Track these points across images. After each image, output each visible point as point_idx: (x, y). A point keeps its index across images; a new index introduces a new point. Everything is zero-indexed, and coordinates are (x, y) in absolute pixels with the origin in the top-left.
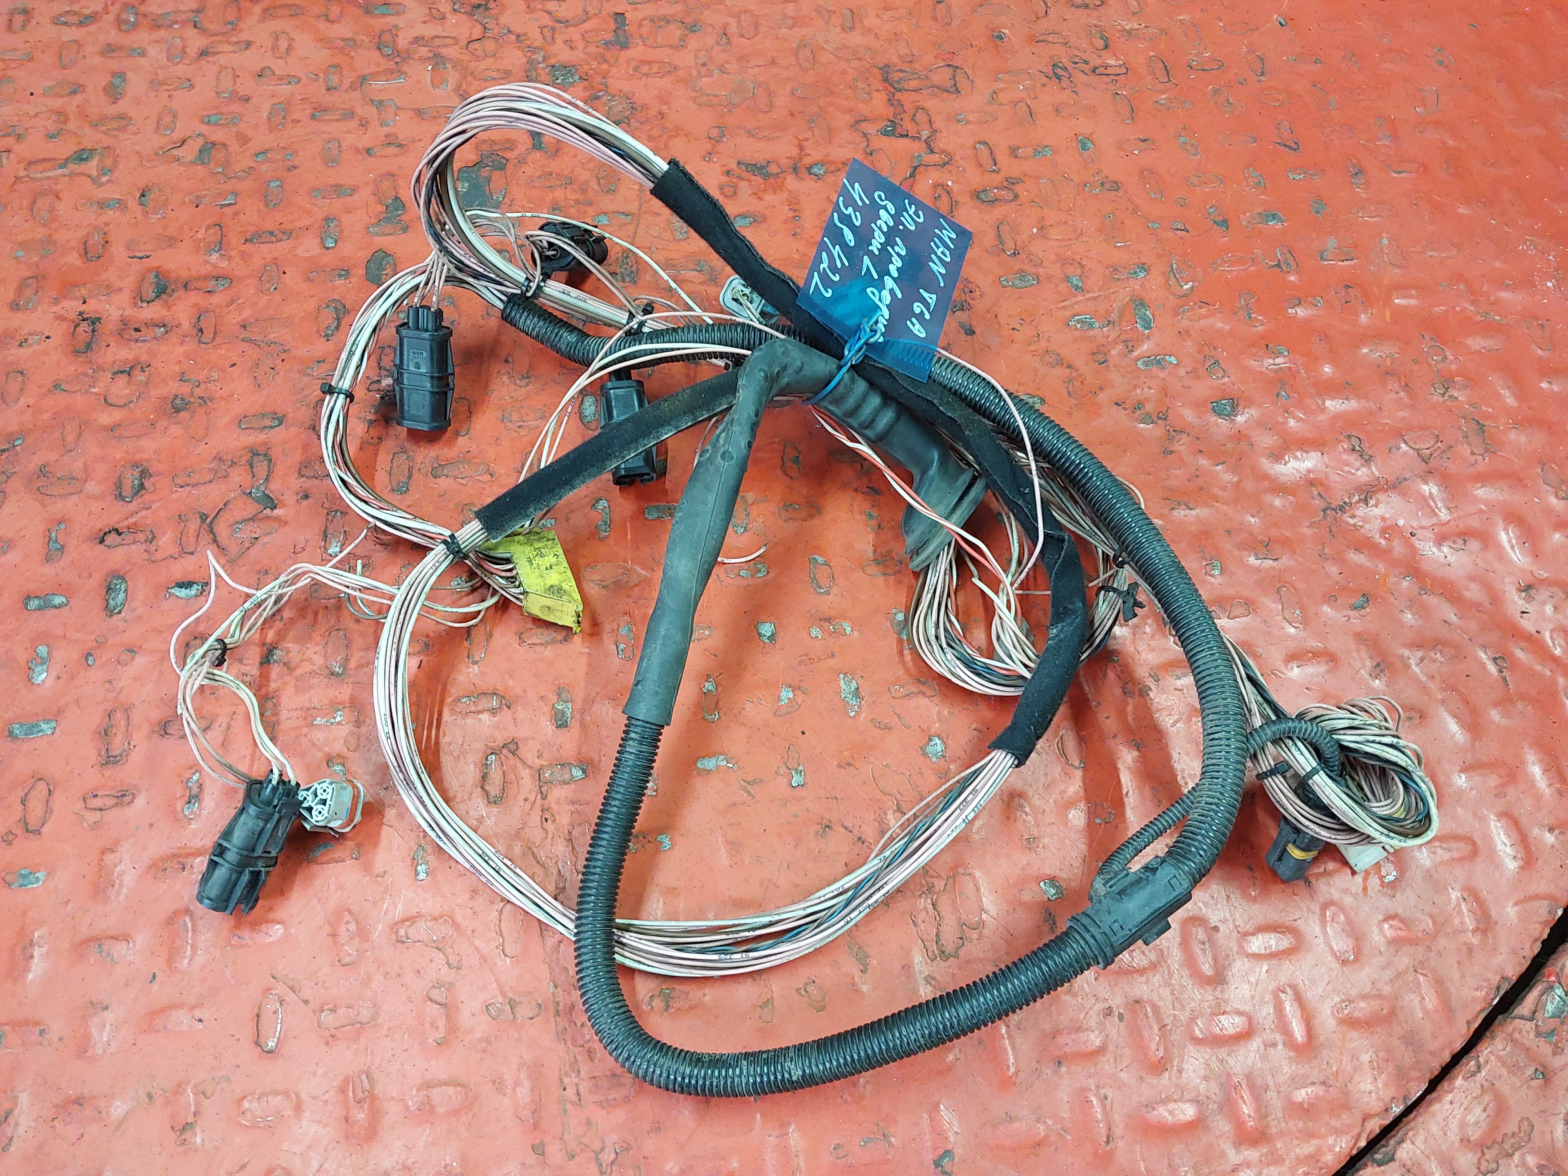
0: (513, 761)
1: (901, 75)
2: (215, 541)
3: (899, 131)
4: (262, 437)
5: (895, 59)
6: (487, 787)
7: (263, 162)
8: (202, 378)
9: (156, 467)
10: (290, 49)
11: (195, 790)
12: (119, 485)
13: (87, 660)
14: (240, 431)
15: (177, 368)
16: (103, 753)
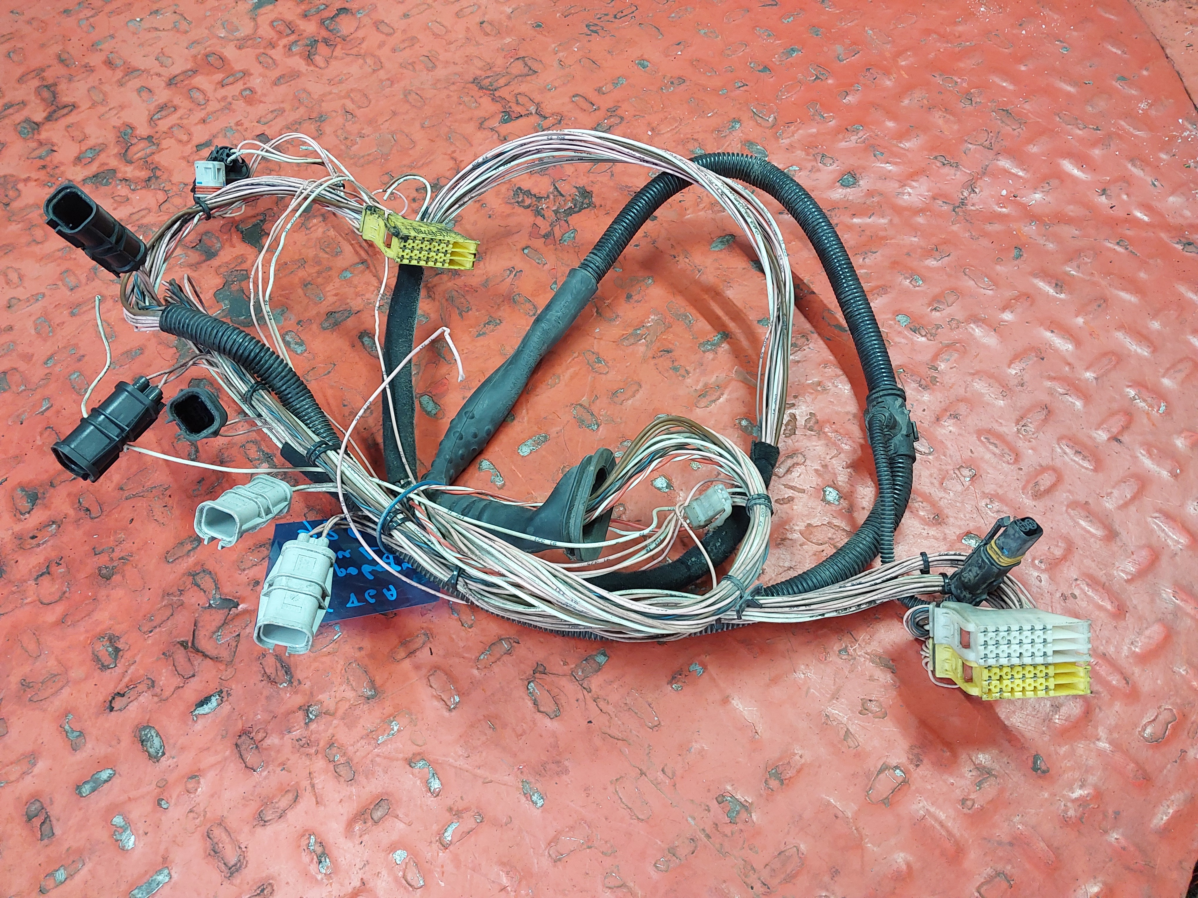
0: (548, 678)
1: (489, 80)
2: (205, 656)
3: (514, 115)
4: (191, 560)
5: (478, 72)
6: (542, 709)
7: (55, 365)
8: (112, 544)
9: (118, 629)
10: (21, 277)
11: (319, 850)
12: (96, 659)
13: (160, 805)
14: (171, 565)
15: (87, 548)
16: (223, 867)
